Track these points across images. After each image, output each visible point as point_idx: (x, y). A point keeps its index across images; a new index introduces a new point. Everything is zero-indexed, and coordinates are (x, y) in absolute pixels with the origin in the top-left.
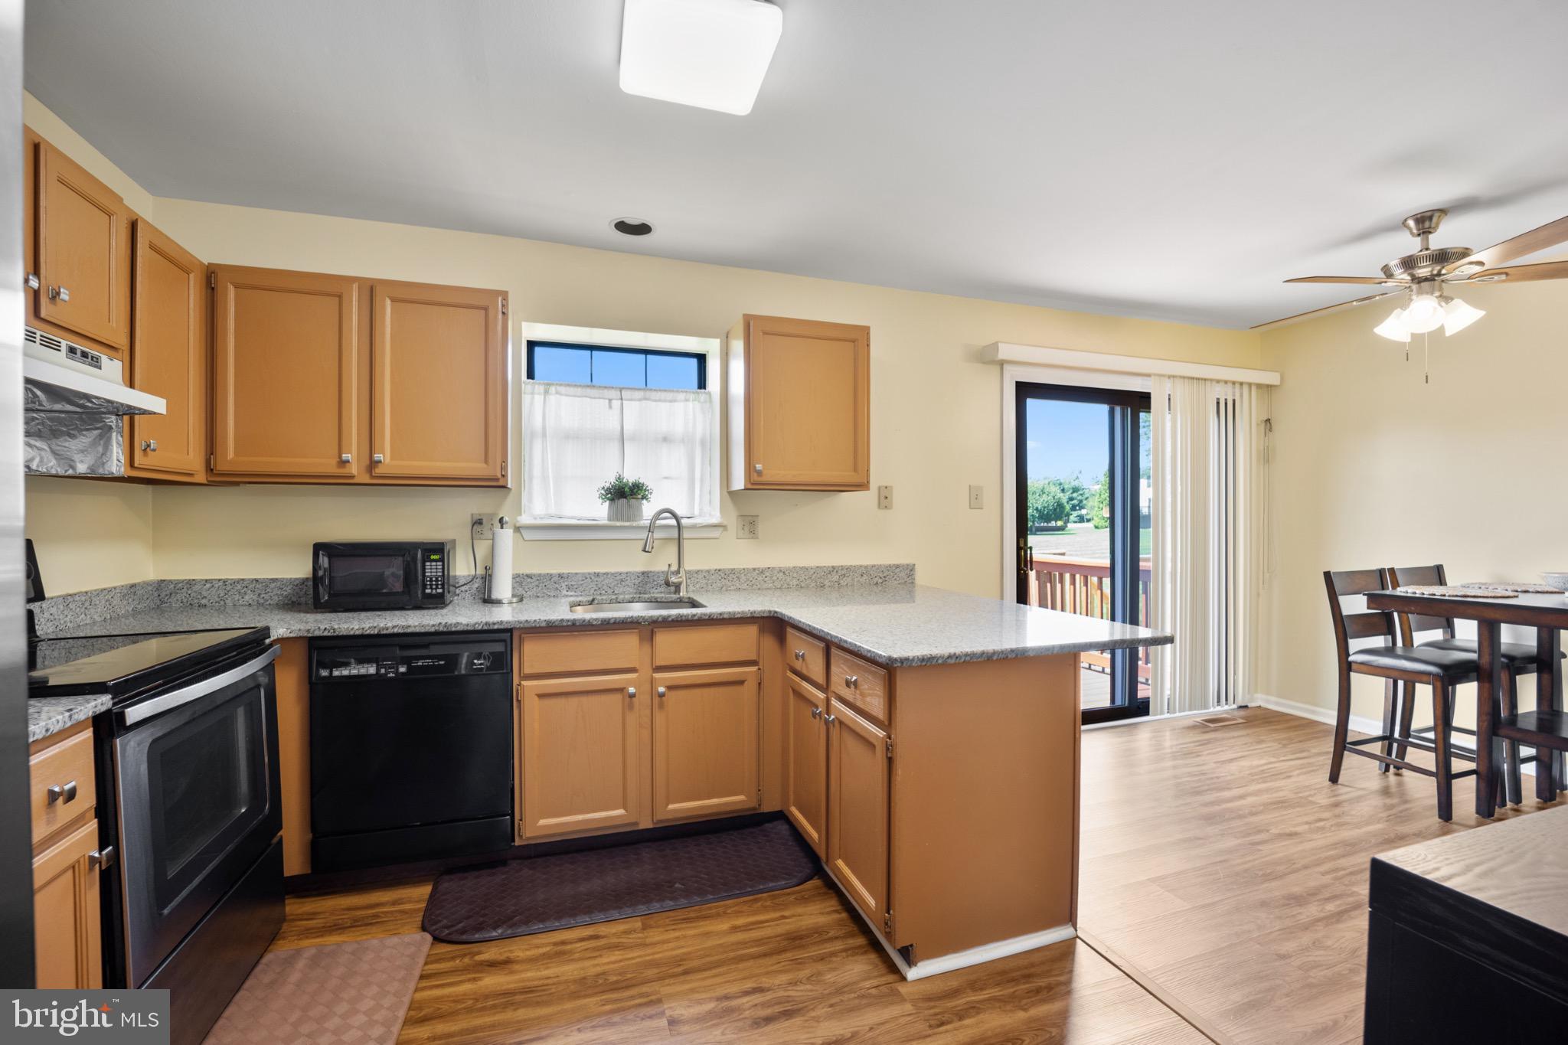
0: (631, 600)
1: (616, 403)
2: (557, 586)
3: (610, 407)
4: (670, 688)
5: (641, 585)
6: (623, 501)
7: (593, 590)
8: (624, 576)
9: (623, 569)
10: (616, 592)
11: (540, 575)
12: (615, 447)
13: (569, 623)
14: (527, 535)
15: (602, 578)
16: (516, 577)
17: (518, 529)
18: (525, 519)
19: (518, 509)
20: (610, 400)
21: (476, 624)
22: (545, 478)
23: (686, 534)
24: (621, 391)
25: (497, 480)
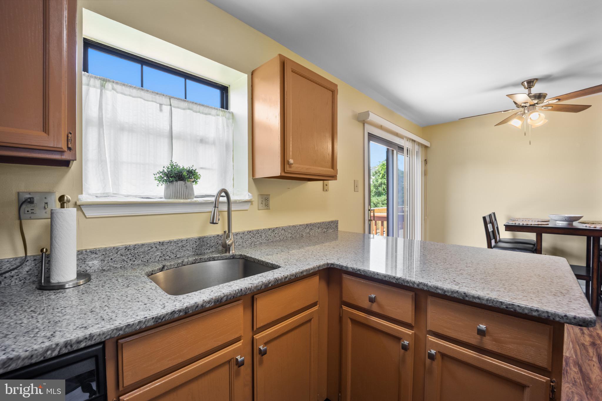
0: (194, 262)
1: (166, 108)
2: (124, 257)
3: (161, 110)
4: (266, 344)
5: (197, 248)
6: (180, 183)
7: (158, 256)
8: (184, 243)
9: (184, 237)
10: (178, 256)
11: (105, 250)
12: (164, 143)
13: (181, 314)
14: (89, 213)
15: (166, 246)
16: (80, 253)
17: (79, 207)
18: (85, 198)
19: (79, 187)
20: (161, 105)
21: (47, 350)
22: (101, 161)
23: (233, 208)
24: (170, 99)
25: (62, 152)
